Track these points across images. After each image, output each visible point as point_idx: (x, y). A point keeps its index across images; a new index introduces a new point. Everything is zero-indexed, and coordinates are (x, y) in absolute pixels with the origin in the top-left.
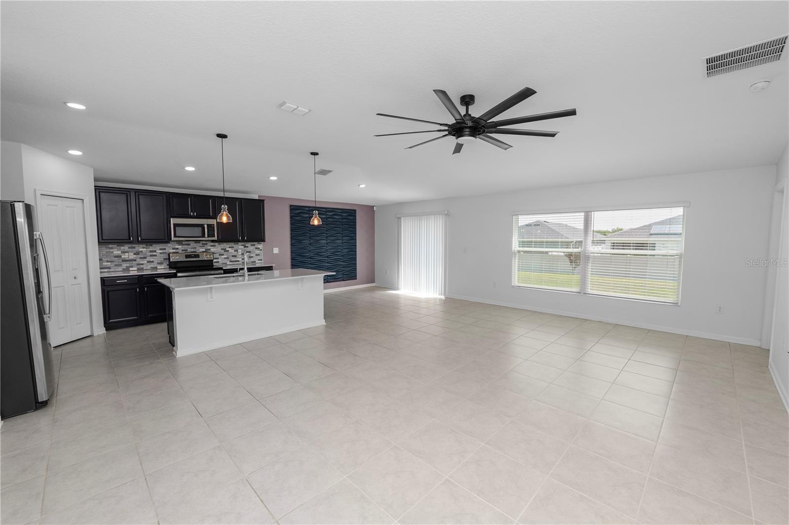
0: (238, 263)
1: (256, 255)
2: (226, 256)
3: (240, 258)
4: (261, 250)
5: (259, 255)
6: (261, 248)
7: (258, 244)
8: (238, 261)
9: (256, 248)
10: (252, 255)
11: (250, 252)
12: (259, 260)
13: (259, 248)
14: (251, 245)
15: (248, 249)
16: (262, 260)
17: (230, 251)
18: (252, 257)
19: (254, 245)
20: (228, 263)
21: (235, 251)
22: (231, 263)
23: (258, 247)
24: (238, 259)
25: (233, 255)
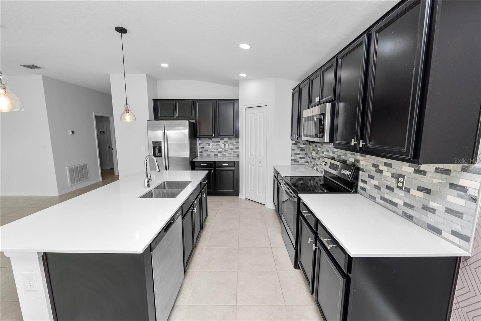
0: (394, 208)
1: (449, 211)
2: (377, 183)
3: (400, 199)
4: (474, 199)
5: (459, 214)
6: (471, 192)
7: (464, 170)
8: (395, 205)
9: (452, 186)
10: (432, 204)
11: (428, 191)
12: (454, 233)
13: (464, 189)
14: (437, 170)
15: (424, 181)
16: (466, 239)
17: (384, 173)
18: (433, 211)
19: (447, 172)
20: (378, 200)
21: (393, 176)
22: (382, 202)
23: (462, 182)
24: (395, 200)
25: (389, 184)
